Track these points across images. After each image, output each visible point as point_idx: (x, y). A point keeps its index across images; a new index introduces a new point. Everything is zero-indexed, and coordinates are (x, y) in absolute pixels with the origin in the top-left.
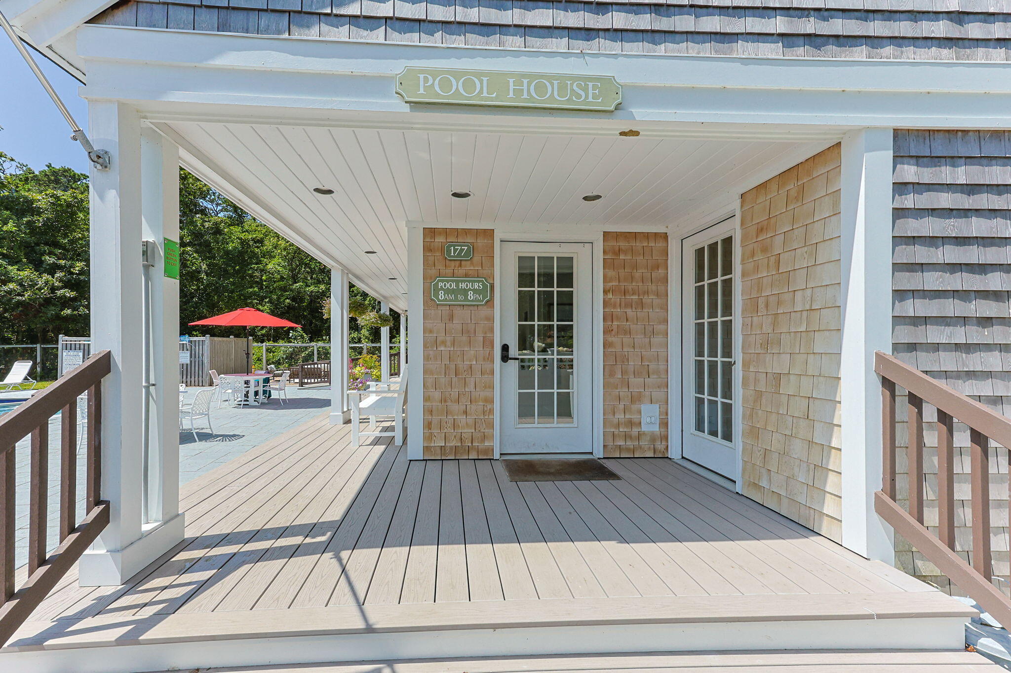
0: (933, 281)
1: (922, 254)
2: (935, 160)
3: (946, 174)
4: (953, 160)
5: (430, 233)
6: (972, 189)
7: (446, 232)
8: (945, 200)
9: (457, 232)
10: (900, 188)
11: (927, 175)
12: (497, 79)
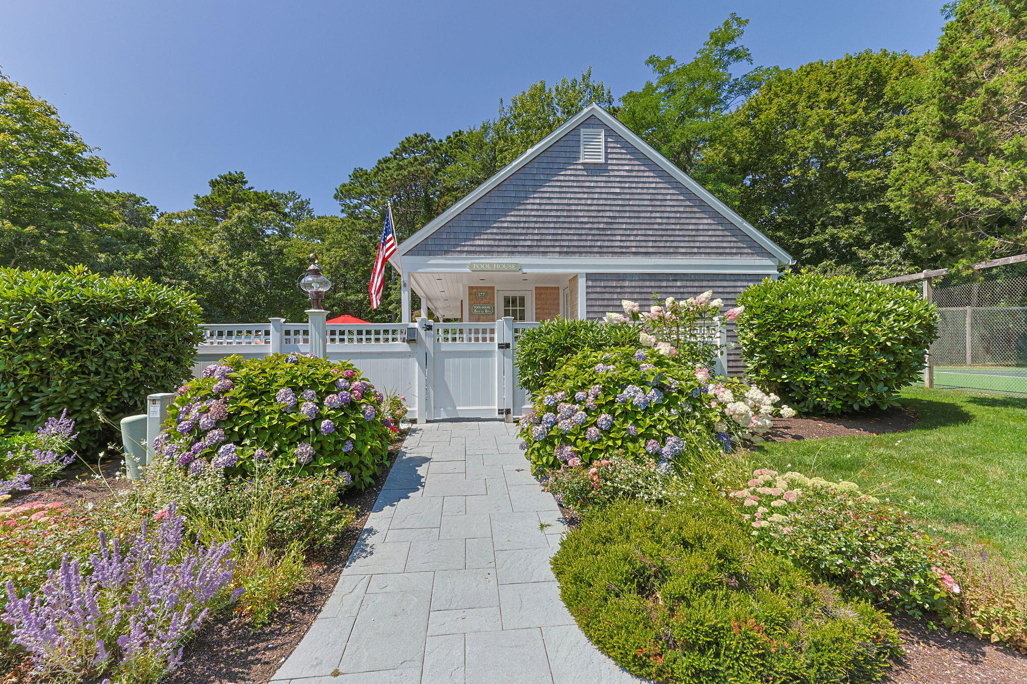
0: (596, 309)
1: (594, 303)
2: (596, 280)
3: (598, 284)
4: (601, 280)
5: (471, 288)
6: (605, 287)
7: (477, 288)
8: (598, 290)
9: (481, 288)
10: (588, 287)
11: (595, 284)
12: (491, 265)
